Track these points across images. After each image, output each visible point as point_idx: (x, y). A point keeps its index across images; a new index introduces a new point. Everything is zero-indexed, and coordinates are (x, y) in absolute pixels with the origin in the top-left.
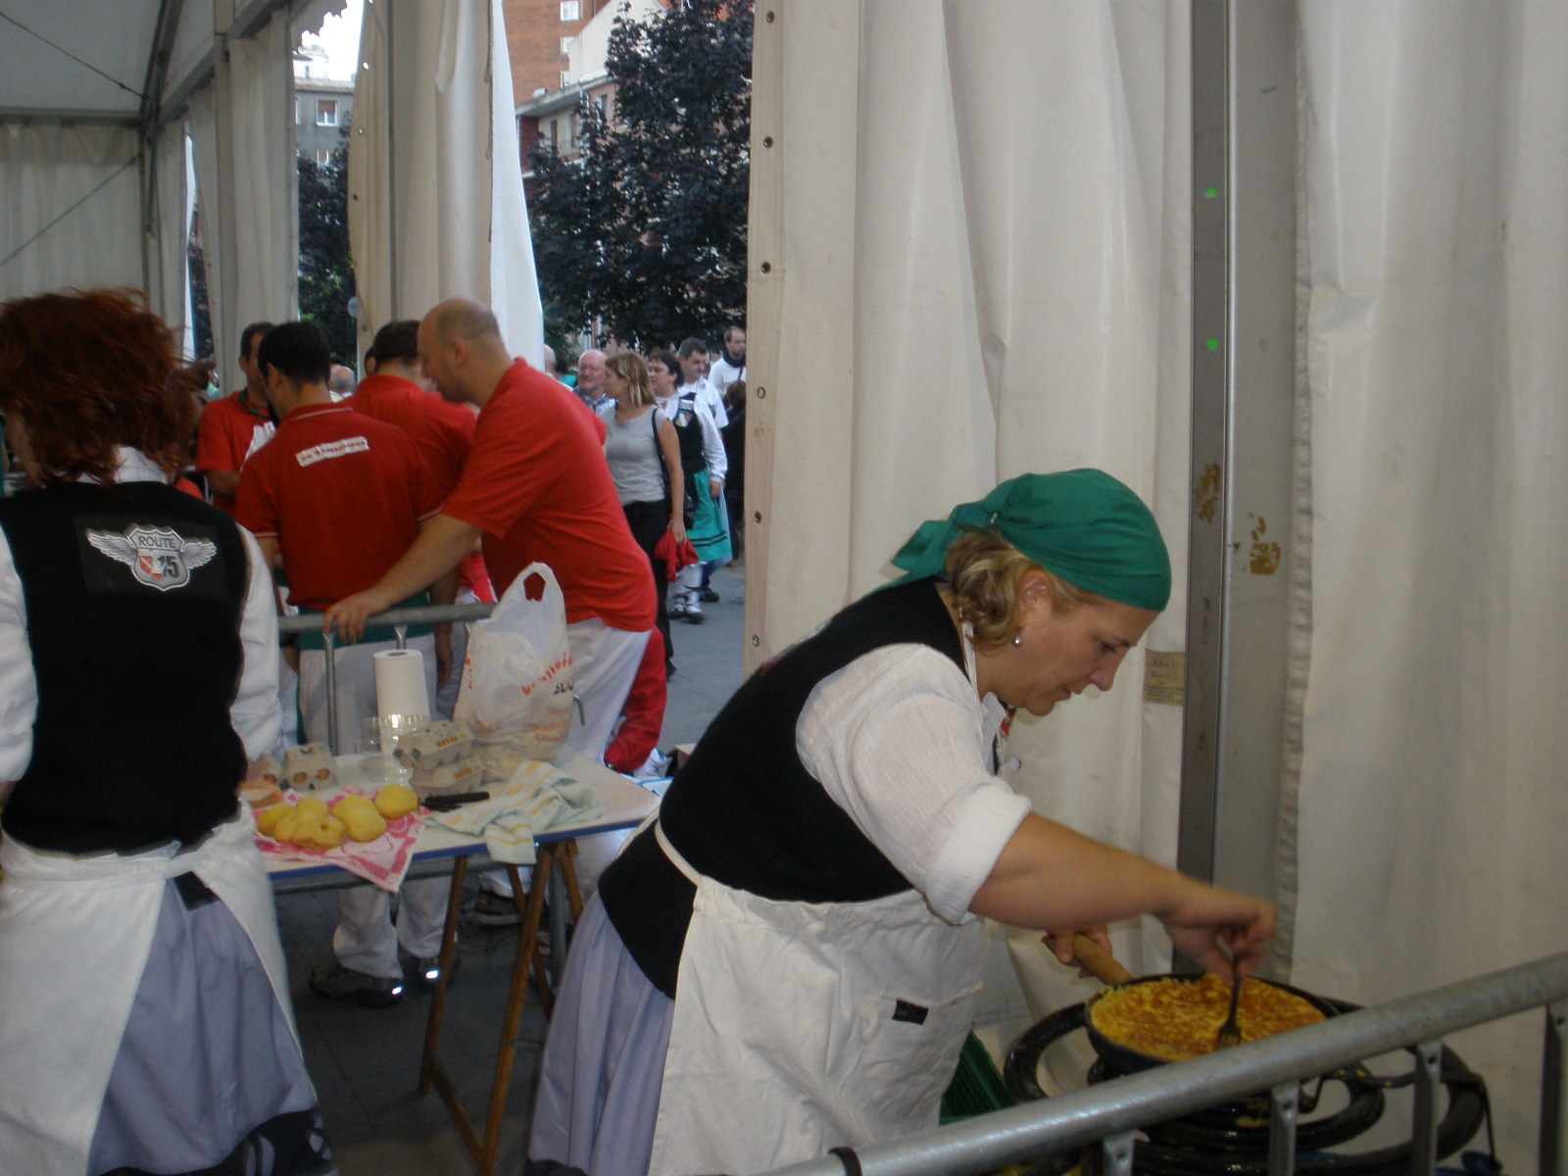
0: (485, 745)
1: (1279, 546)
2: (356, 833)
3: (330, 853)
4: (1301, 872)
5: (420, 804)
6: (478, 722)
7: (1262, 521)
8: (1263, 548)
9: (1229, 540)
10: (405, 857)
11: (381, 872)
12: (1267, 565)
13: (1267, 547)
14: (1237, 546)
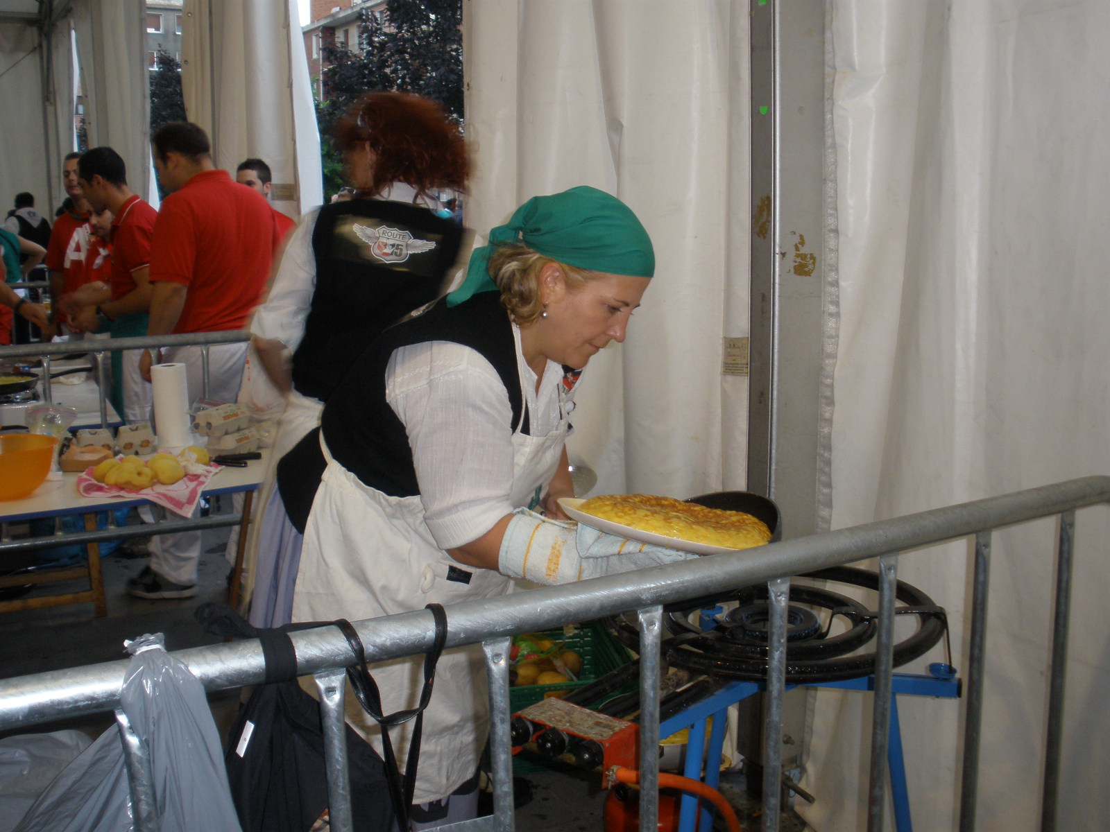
0: (259, 421)
1: (815, 256)
2: (163, 477)
3: (144, 491)
4: (834, 492)
5: (210, 459)
6: (255, 404)
7: (801, 237)
8: (803, 257)
9: (777, 250)
10: (196, 493)
11: (179, 504)
12: (806, 269)
13: (806, 256)
14: (783, 255)
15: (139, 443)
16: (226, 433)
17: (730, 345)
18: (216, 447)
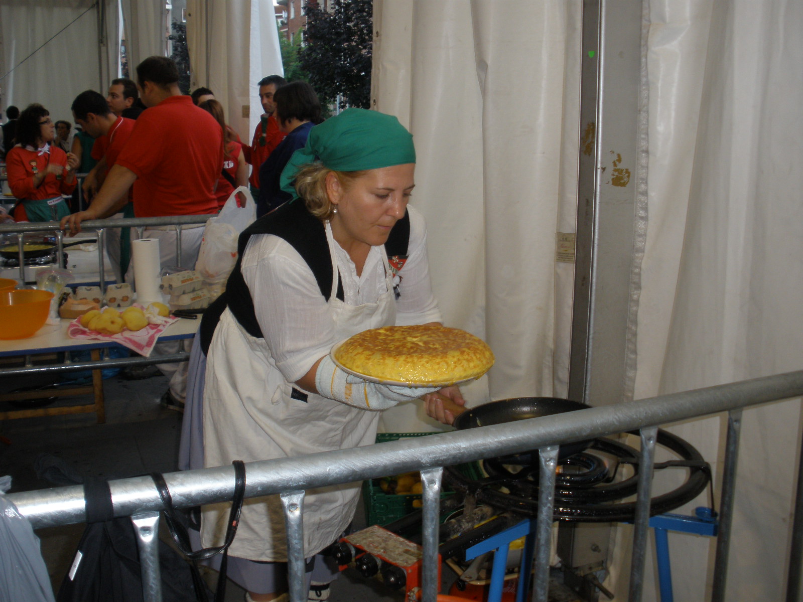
0: (211, 284)
1: (629, 171)
2: (130, 326)
3: (116, 336)
4: (639, 357)
5: (170, 312)
6: (207, 272)
7: (619, 155)
8: (620, 171)
9: (599, 166)
10: (154, 339)
11: (140, 346)
12: (622, 181)
13: (622, 170)
14: (603, 169)
15: (121, 298)
16: (184, 293)
17: (563, 239)
18: (176, 303)
